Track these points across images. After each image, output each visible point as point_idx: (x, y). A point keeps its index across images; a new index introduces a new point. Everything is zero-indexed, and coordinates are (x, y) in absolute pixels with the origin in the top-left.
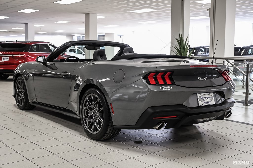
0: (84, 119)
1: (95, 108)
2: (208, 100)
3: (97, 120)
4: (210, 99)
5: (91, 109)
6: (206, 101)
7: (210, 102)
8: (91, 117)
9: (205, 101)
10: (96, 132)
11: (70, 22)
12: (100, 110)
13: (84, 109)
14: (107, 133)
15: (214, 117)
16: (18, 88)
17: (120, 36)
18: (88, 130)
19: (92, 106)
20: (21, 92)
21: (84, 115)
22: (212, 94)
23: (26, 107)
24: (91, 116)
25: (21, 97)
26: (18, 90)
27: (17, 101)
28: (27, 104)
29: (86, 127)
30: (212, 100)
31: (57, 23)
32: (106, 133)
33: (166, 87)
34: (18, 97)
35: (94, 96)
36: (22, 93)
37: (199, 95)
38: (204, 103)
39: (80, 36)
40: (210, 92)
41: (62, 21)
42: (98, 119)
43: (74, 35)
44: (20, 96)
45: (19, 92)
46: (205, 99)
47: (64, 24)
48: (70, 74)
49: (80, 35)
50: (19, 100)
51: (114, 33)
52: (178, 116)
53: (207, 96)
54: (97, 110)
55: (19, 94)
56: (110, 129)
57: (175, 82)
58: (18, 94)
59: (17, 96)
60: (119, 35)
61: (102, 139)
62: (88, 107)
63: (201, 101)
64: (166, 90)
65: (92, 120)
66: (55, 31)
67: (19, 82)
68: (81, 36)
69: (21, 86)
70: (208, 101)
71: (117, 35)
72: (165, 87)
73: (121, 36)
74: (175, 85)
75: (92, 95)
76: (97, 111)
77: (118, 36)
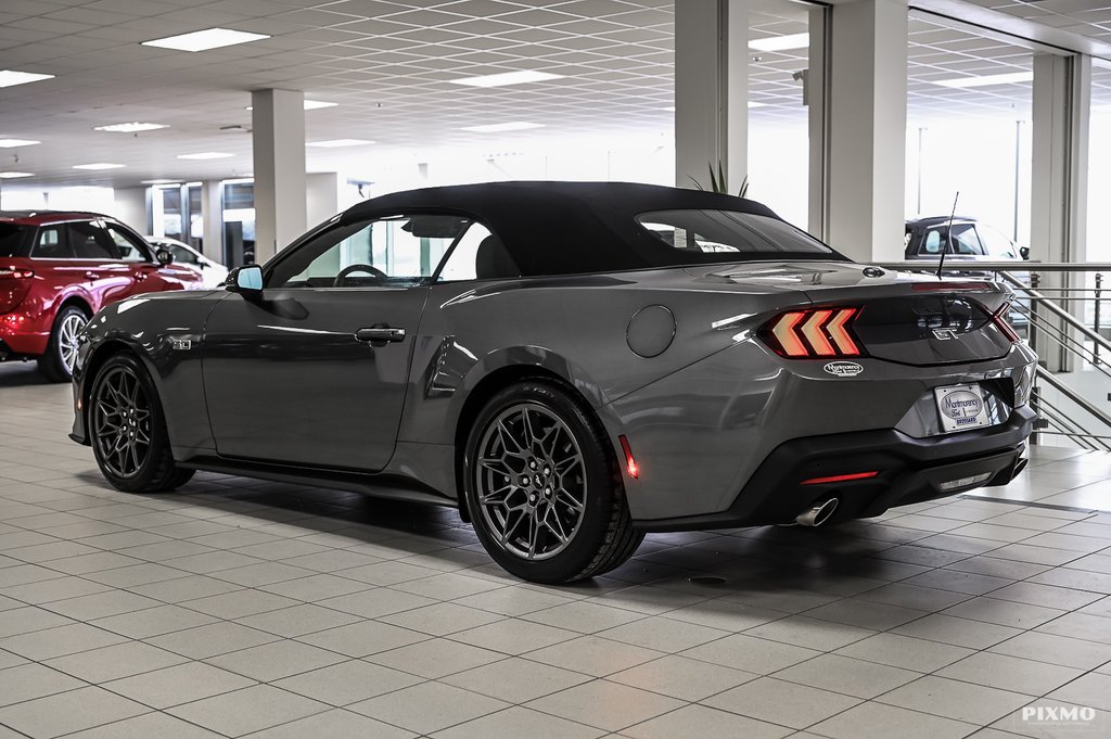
0: (484, 508)
1: (537, 459)
2: (969, 411)
3: (552, 506)
4: (973, 407)
5: (518, 465)
6: (962, 415)
7: (973, 420)
8: (520, 497)
9: (958, 414)
10: (547, 551)
11: (168, 126)
12: (565, 466)
13: (483, 467)
14: (603, 550)
15: (986, 475)
16: (110, 402)
17: (356, 187)
18: (508, 545)
19: (523, 454)
20: (124, 421)
21: (486, 492)
22: (977, 389)
23: (155, 481)
24: (519, 491)
25: (125, 439)
26: (109, 411)
27: (106, 458)
28: (162, 466)
29: (500, 537)
30: (978, 411)
31: (104, 131)
32: (596, 553)
33: (842, 364)
34: (108, 442)
35: (532, 413)
36: (127, 425)
37: (941, 394)
38: (959, 422)
39: (178, 190)
40: (969, 383)
41: (132, 122)
42: (557, 501)
43: (150, 186)
44: (120, 437)
45: (114, 420)
46: (960, 409)
47: (136, 134)
48: (401, 332)
49: (178, 186)
50: (116, 453)
51: (335, 173)
52: (880, 472)
53: (964, 398)
54: (547, 466)
55: (113, 429)
56: (613, 534)
57: (866, 346)
58: (108, 429)
59: (103, 439)
60: (354, 183)
61: (577, 577)
62: (503, 458)
63: (947, 414)
64: (846, 374)
65: (525, 508)
66: (76, 167)
67: (114, 376)
68: (184, 190)
69: (125, 395)
70: (968, 414)
71: (348, 182)
72: (837, 365)
73: (364, 187)
74: (869, 356)
75: (525, 409)
76: (547, 471)
77: (351, 185)
